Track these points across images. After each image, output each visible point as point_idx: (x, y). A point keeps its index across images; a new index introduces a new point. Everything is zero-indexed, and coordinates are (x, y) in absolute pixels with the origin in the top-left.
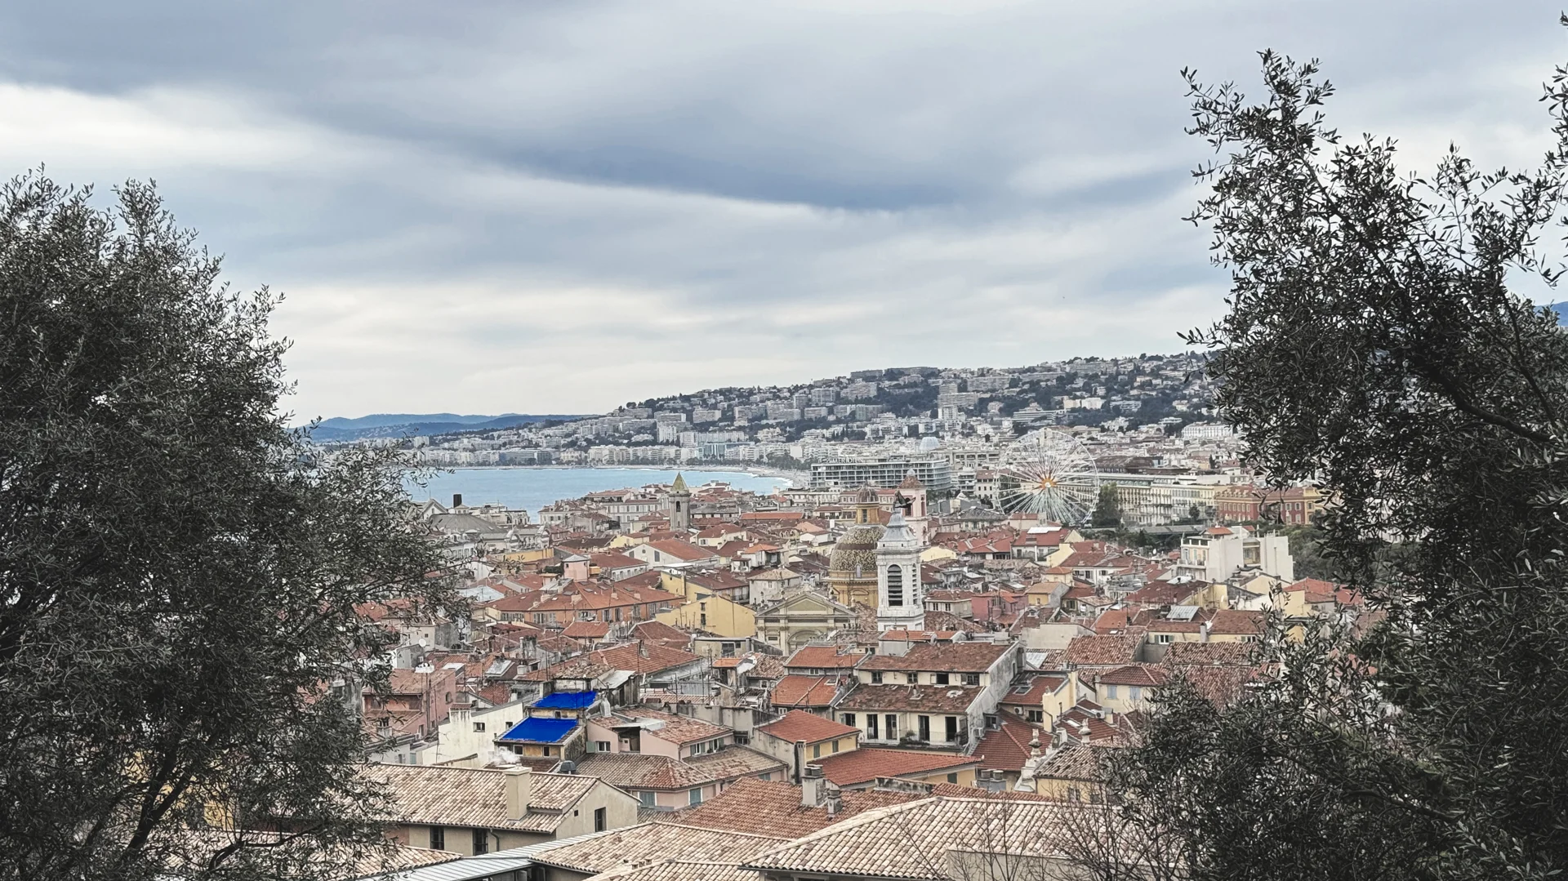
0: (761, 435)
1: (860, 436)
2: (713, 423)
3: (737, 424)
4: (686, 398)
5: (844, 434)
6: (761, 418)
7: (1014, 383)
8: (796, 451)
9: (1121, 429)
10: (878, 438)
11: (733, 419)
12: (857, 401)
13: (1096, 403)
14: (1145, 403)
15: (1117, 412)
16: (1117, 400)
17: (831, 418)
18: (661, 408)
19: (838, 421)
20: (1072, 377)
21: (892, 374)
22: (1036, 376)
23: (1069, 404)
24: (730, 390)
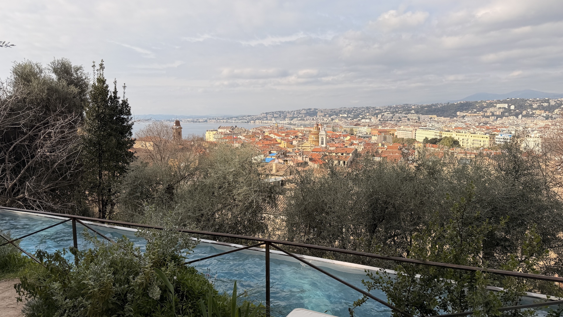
0: (286, 119)
1: (304, 120)
2: (278, 117)
3: (282, 117)
4: (273, 112)
5: (301, 119)
6: (286, 116)
7: (331, 111)
8: (292, 122)
9: (350, 120)
10: (307, 120)
11: (281, 116)
12: (303, 114)
13: (346, 115)
14: (354, 116)
15: (350, 117)
16: (349, 115)
17: (298, 117)
18: (268, 114)
19: (300, 117)
20: (341, 111)
21: (310, 109)
22: (335, 110)
23: (341, 115)
24: (281, 111)
